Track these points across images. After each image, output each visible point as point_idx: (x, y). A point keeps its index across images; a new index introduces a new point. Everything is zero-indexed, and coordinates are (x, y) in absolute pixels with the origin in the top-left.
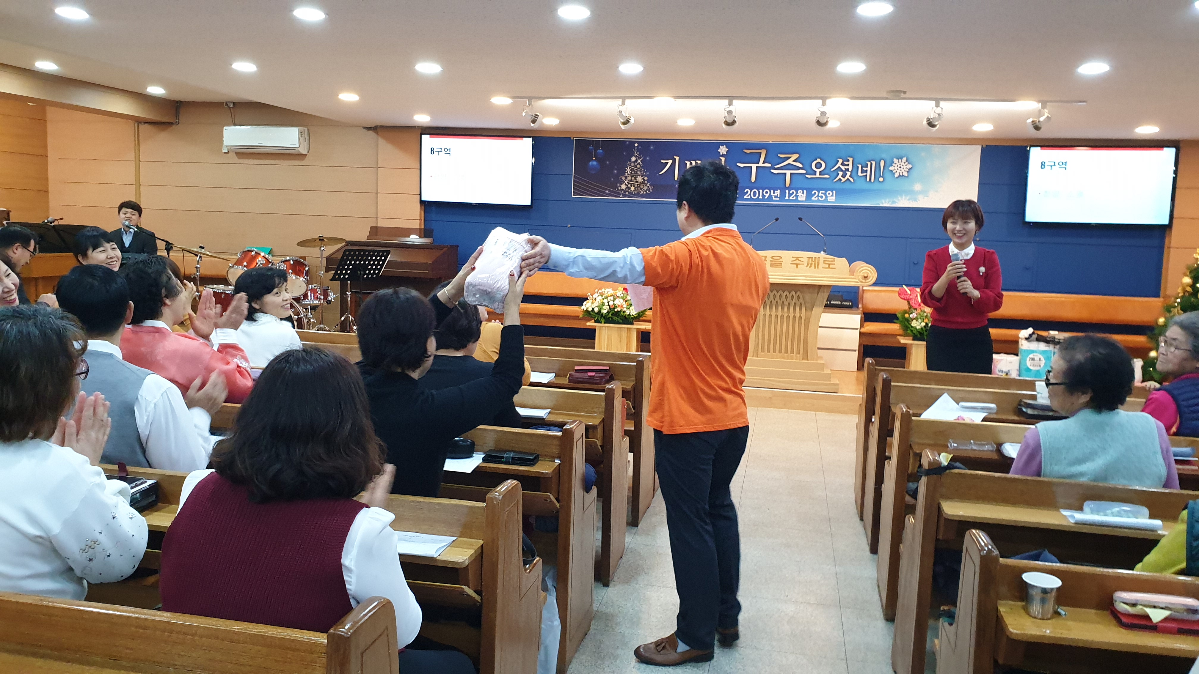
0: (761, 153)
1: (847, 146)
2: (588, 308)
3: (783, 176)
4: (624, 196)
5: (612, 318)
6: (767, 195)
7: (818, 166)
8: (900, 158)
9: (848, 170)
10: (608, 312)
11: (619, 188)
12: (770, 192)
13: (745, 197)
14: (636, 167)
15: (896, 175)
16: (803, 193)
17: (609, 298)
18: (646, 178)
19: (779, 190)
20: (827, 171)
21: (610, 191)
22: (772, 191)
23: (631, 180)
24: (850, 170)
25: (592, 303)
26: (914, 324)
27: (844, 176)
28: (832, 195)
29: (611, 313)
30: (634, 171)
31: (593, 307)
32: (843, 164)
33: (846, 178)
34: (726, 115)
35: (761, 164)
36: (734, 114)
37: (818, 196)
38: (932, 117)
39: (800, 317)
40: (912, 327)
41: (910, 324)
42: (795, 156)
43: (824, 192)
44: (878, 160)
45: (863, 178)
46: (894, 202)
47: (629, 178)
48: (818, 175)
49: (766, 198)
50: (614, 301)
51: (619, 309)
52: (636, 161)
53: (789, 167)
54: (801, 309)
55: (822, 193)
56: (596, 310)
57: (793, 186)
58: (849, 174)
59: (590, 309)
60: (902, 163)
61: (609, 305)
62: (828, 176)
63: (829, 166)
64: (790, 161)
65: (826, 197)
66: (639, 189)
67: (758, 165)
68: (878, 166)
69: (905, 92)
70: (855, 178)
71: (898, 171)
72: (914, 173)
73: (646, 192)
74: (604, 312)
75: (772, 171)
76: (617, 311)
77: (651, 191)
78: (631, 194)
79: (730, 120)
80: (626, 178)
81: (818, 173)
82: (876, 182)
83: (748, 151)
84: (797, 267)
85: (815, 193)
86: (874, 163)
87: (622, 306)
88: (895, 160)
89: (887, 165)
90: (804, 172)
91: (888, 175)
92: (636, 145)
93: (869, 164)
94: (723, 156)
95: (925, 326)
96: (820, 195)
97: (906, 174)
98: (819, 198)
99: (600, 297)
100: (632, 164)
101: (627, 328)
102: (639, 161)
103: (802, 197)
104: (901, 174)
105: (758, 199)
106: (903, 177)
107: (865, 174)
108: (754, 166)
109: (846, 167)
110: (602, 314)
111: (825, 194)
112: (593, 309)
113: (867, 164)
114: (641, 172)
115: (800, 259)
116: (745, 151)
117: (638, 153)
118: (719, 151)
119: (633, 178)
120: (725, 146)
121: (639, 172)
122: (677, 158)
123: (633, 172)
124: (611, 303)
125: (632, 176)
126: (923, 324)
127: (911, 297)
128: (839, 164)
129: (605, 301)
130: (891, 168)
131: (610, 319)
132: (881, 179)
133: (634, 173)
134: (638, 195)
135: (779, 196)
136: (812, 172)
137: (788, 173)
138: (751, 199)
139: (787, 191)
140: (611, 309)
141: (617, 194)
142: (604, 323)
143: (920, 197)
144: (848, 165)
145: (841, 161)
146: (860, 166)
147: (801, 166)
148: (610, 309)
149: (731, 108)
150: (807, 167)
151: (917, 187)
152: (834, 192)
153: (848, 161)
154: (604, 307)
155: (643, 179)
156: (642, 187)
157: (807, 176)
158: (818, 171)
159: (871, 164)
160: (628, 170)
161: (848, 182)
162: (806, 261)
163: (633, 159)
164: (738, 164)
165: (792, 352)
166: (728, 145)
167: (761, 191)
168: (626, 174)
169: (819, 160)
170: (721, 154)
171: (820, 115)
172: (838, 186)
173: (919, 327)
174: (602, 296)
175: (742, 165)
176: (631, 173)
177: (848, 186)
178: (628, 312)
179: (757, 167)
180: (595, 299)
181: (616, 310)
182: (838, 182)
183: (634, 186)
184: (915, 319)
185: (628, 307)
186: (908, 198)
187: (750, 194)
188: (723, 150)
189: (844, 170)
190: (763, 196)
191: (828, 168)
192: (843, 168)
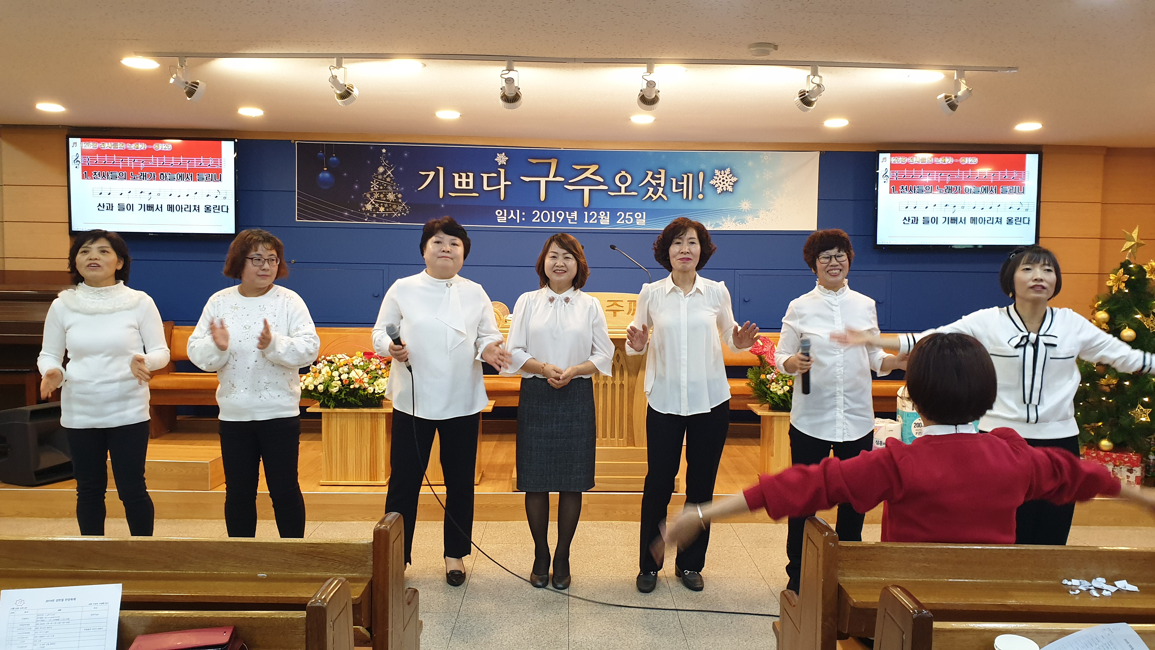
0: (551, 163)
1: (657, 155)
2: (307, 387)
3: (580, 193)
4: (371, 219)
5: (346, 399)
6: (562, 218)
7: (623, 179)
8: (722, 169)
9: (659, 185)
10: (340, 391)
11: (363, 209)
12: (565, 214)
13: (534, 220)
14: (385, 180)
15: (719, 190)
16: (606, 215)
17: (341, 369)
18: (400, 196)
19: (576, 212)
20: (633, 187)
21: (349, 212)
22: (567, 213)
23: (379, 198)
24: (662, 185)
25: (315, 378)
26: (774, 387)
27: (655, 193)
28: (642, 218)
29: (344, 392)
30: (383, 186)
31: (316, 383)
32: (653, 178)
33: (658, 196)
34: (504, 84)
35: (551, 178)
36: (516, 84)
37: (624, 219)
38: (807, 90)
39: (622, 386)
40: (771, 391)
41: (769, 389)
42: (594, 168)
43: (632, 213)
44: (695, 170)
45: (679, 195)
46: (717, 225)
47: (376, 196)
48: (623, 192)
49: (560, 221)
50: (348, 373)
51: (357, 386)
52: (385, 172)
53: (587, 181)
54: (622, 374)
55: (629, 215)
56: (321, 388)
57: (592, 206)
58: (661, 190)
59: (311, 387)
60: (726, 176)
61: (341, 380)
62: (636, 194)
63: (637, 179)
64: (587, 174)
65: (635, 219)
66: (391, 209)
67: (547, 179)
68: (696, 179)
69: (776, 47)
70: (669, 196)
71: (721, 186)
72: (740, 188)
73: (401, 213)
74: (334, 390)
75: (565, 186)
76: (354, 388)
77: (408, 212)
78: (380, 218)
79: (510, 94)
80: (372, 195)
81: (623, 189)
82: (695, 201)
83: (534, 161)
84: (615, 315)
85: (621, 214)
86: (691, 175)
87: (361, 381)
88: (717, 172)
89: (707, 178)
90: (606, 188)
91: (709, 191)
92: (384, 151)
93: (685, 177)
94: (502, 166)
95: (788, 391)
96: (627, 217)
97: (730, 189)
98: (626, 221)
99: (328, 368)
100: (380, 177)
101: (371, 413)
102: (389, 173)
103: (605, 220)
104: (725, 190)
105: (550, 223)
106: (728, 192)
107: (682, 190)
108: (543, 181)
109: (658, 182)
110: (331, 394)
111: (633, 216)
112: (316, 387)
113: (683, 177)
114: (392, 186)
115: (618, 303)
116: (530, 160)
117: (387, 162)
118: (496, 160)
119: (382, 196)
120: (504, 154)
121: (389, 188)
122: (441, 169)
123: (381, 188)
124: (344, 377)
125: (381, 193)
126: (787, 388)
127: (765, 350)
128: (648, 178)
129: (336, 374)
130: (712, 182)
131: (344, 401)
132: (701, 196)
133: (383, 189)
134: (389, 218)
135: (576, 219)
136: (616, 188)
137: (587, 189)
138: (541, 223)
139: (586, 213)
140: (345, 386)
141: (361, 218)
142: (335, 407)
143: (749, 217)
144: (660, 179)
145: (650, 174)
146: (674, 180)
147: (602, 180)
148: (343, 386)
149: (511, 74)
150: (609, 181)
151: (745, 205)
152: (644, 213)
153: (660, 173)
154: (333, 384)
155: (396, 196)
156: (394, 207)
157: (609, 193)
158: (623, 187)
159: (688, 177)
160: (374, 185)
161: (660, 200)
162: (626, 306)
163: (381, 170)
164: (521, 178)
165: (612, 436)
166: (508, 152)
167: (553, 212)
168: (372, 189)
169: (623, 173)
170: (499, 164)
171: (645, 87)
172: (649, 205)
173: (780, 392)
174: (330, 367)
175: (527, 179)
176: (379, 189)
177: (660, 205)
178: (370, 390)
179: (546, 181)
180: (320, 373)
181: (352, 387)
182: (649, 201)
183: (383, 206)
184: (773, 381)
185: (372, 381)
186: (733, 219)
187: (540, 217)
188: (502, 159)
189: (655, 184)
190: (557, 219)
191: (635, 183)
192: (654, 182)
